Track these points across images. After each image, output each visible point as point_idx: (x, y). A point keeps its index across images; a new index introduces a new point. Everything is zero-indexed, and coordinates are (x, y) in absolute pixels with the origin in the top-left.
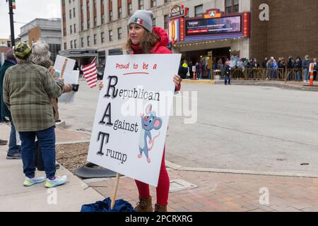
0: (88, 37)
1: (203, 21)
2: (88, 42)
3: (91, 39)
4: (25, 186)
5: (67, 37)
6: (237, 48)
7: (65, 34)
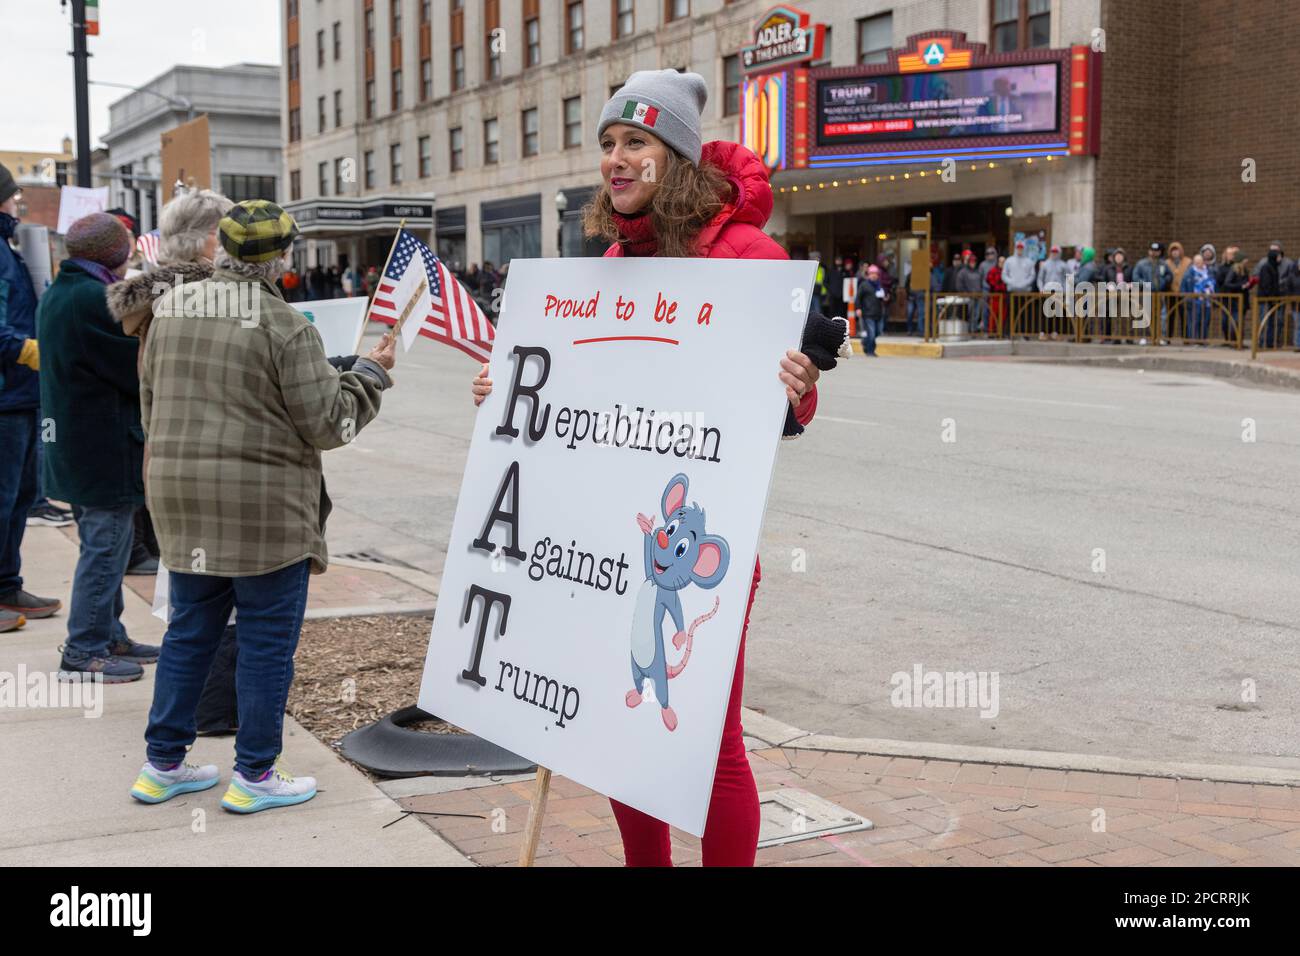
0: (394, 147)
1: (893, 84)
2: (394, 167)
3: (408, 157)
4: (141, 802)
5: (306, 144)
6: (1041, 201)
7: (295, 134)
